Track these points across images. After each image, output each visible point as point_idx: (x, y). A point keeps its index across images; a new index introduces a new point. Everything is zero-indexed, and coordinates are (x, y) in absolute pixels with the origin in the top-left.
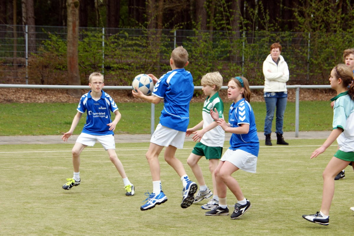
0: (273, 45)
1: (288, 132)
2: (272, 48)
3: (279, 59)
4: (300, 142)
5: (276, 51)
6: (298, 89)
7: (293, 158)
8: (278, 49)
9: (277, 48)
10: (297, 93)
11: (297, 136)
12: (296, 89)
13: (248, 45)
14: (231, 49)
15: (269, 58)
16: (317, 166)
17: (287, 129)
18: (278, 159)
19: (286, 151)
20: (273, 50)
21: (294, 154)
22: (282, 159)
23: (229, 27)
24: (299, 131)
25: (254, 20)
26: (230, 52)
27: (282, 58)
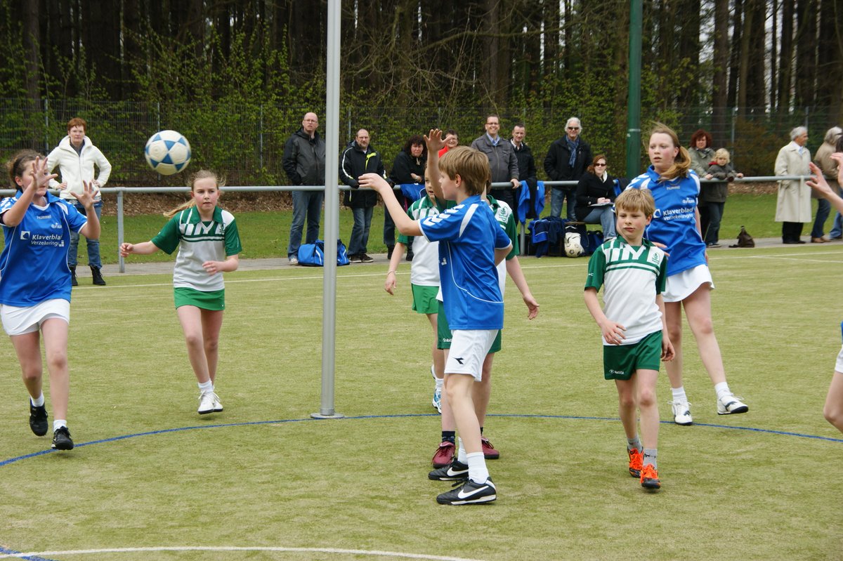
0: (72, 122)
1: (110, 265)
2: (71, 127)
3: (83, 143)
4: (124, 281)
5: (77, 131)
6: (121, 194)
7: (105, 305)
8: (82, 128)
9: (79, 125)
10: (120, 200)
11: (122, 271)
12: (117, 193)
13: (54, 123)
14: (24, 128)
15: (65, 142)
16: (140, 316)
17: (109, 259)
18: (80, 307)
19: (96, 295)
20: (74, 129)
21: (108, 299)
22: (85, 307)
23: (22, 90)
24: (126, 263)
25: (66, 81)
26: (24, 133)
27: (88, 141)
